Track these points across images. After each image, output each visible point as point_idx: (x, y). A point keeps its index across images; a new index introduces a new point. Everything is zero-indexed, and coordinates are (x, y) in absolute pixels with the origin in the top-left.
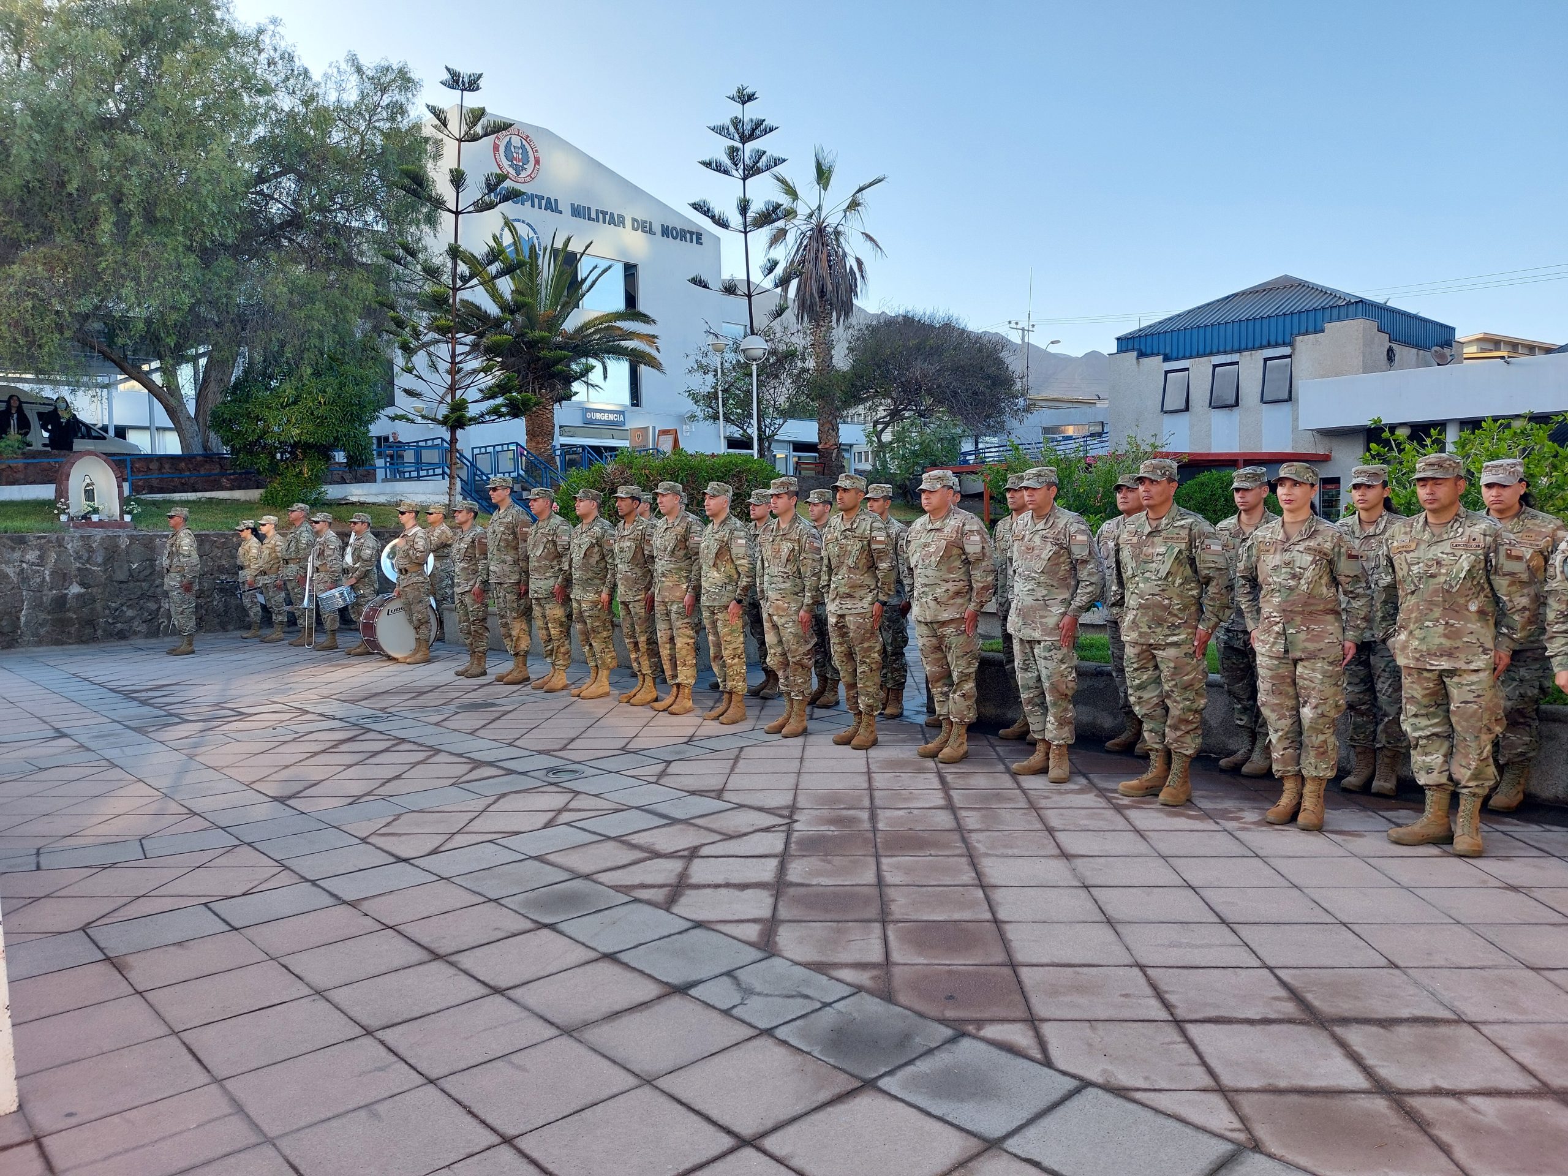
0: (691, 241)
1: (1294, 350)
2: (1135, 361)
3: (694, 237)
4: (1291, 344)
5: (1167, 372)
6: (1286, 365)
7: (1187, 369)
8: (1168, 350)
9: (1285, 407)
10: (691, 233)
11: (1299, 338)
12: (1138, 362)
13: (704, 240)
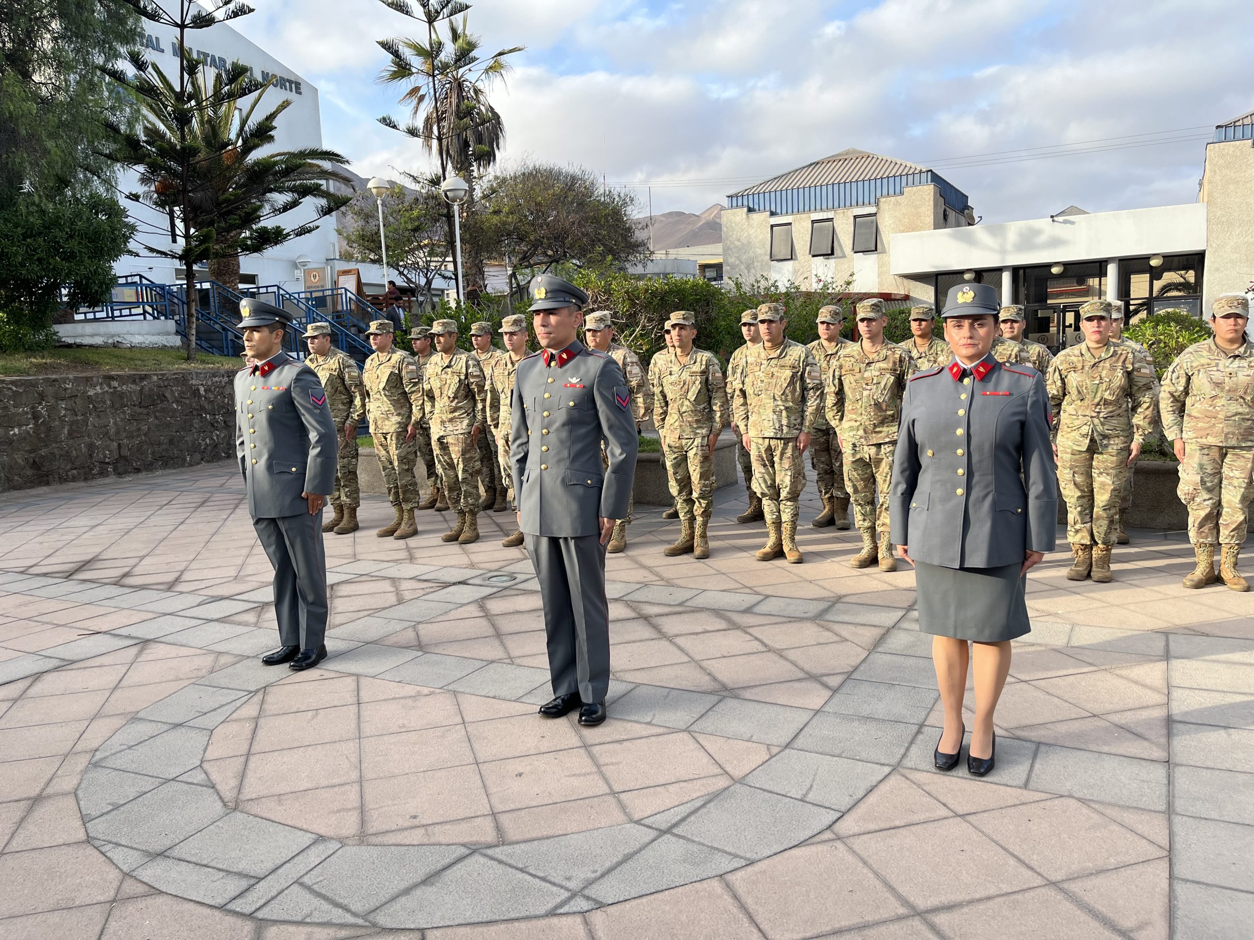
0: (291, 90)
1: (879, 209)
2: (744, 216)
3: (293, 86)
4: (877, 204)
5: (772, 226)
6: (872, 222)
7: (790, 224)
8: (773, 209)
9: (873, 257)
10: (291, 82)
11: (882, 200)
12: (748, 217)
13: (303, 88)
